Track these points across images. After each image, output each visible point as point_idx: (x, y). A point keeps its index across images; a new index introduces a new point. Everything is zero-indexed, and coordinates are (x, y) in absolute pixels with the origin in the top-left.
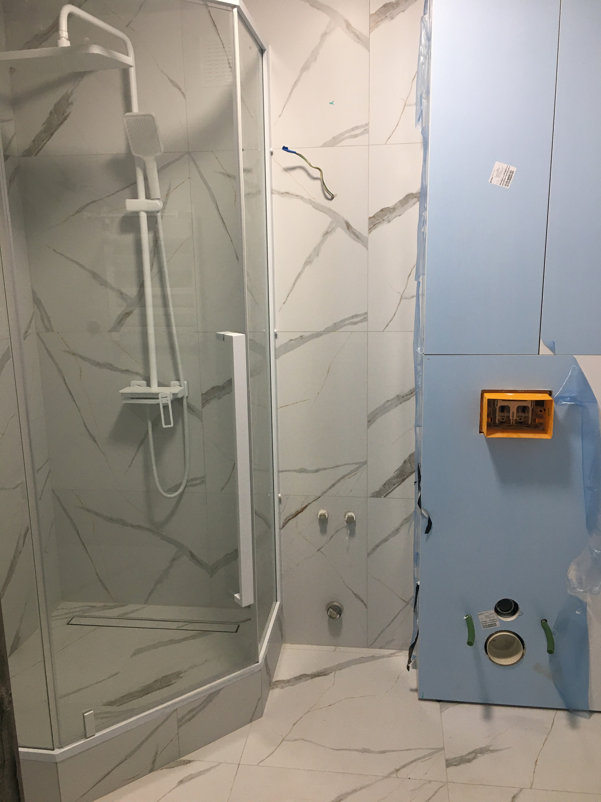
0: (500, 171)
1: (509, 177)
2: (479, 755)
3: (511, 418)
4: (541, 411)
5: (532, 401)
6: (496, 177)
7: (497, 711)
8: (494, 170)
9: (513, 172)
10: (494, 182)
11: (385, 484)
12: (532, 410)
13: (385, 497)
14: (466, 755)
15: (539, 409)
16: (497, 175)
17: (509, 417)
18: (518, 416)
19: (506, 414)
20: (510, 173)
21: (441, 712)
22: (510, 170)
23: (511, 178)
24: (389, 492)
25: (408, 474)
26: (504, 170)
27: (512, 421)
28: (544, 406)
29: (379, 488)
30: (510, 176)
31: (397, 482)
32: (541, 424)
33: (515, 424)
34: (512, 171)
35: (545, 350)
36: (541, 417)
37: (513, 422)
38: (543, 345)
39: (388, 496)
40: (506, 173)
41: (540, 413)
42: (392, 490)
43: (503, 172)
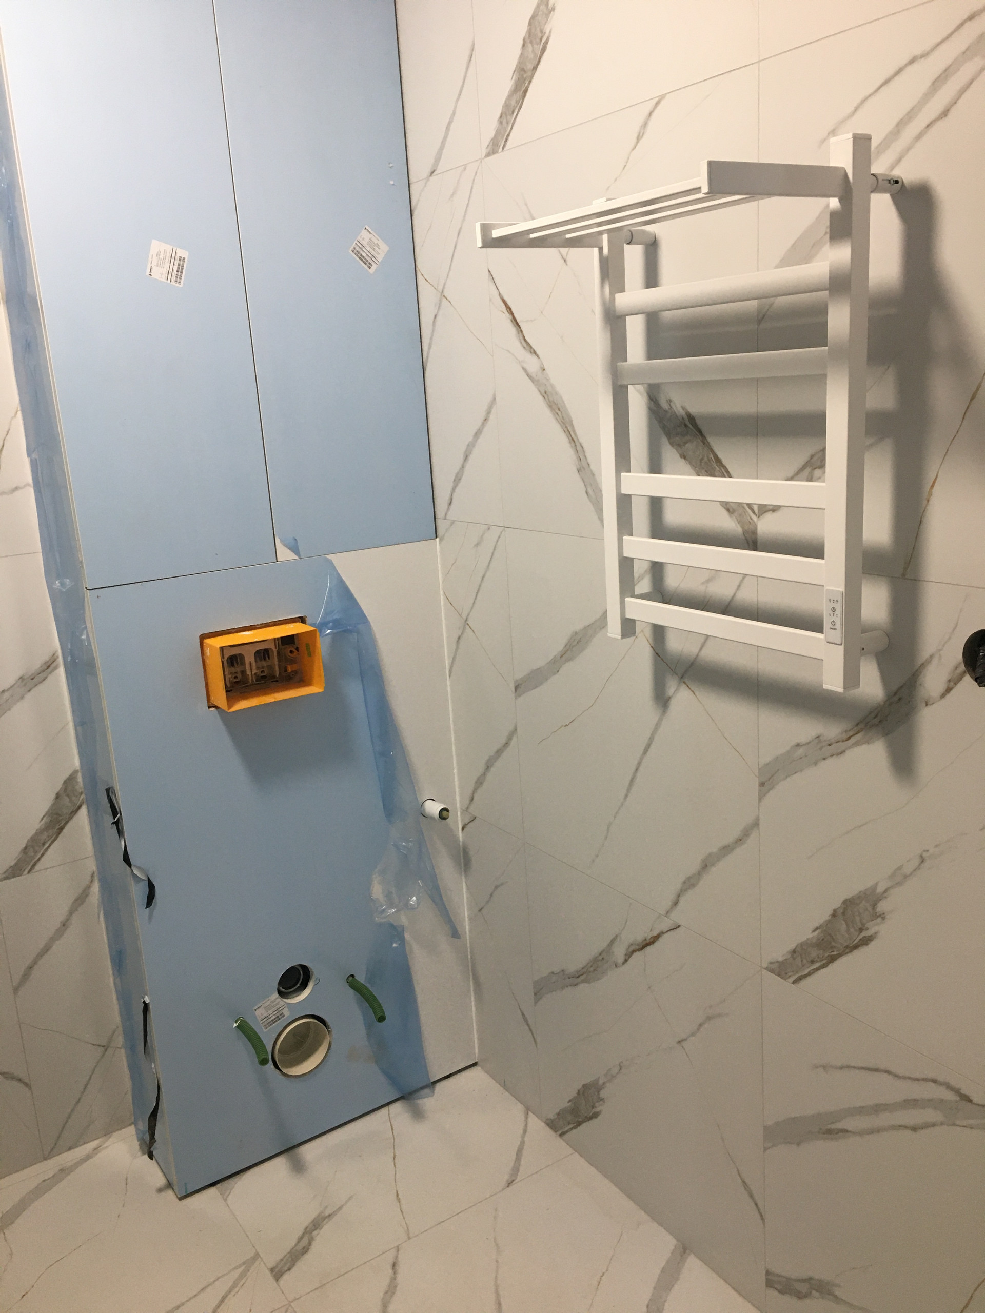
0: (161, 257)
1: (178, 268)
2: (315, 1233)
3: (248, 672)
4: (291, 652)
5: (275, 639)
6: (157, 266)
7: (309, 1152)
8: (152, 256)
9: (184, 259)
10: (155, 275)
11: (26, 848)
12: (278, 653)
13: (29, 872)
14: (296, 1245)
15: (289, 648)
16: (158, 264)
17: (243, 672)
18: (258, 668)
19: (238, 669)
20: (180, 260)
21: (225, 1200)
22: (178, 255)
23: (182, 269)
24: (36, 859)
25: (67, 817)
26: (169, 255)
27: (250, 678)
28: (294, 644)
29: (15, 859)
30: (180, 267)
31: (48, 836)
32: (296, 672)
33: (256, 681)
34: (183, 257)
35: (285, 554)
36: (293, 661)
37: (252, 679)
38: (280, 544)
39: (37, 868)
40: (173, 260)
41: (290, 654)
42: (43, 855)
43: (167, 260)
